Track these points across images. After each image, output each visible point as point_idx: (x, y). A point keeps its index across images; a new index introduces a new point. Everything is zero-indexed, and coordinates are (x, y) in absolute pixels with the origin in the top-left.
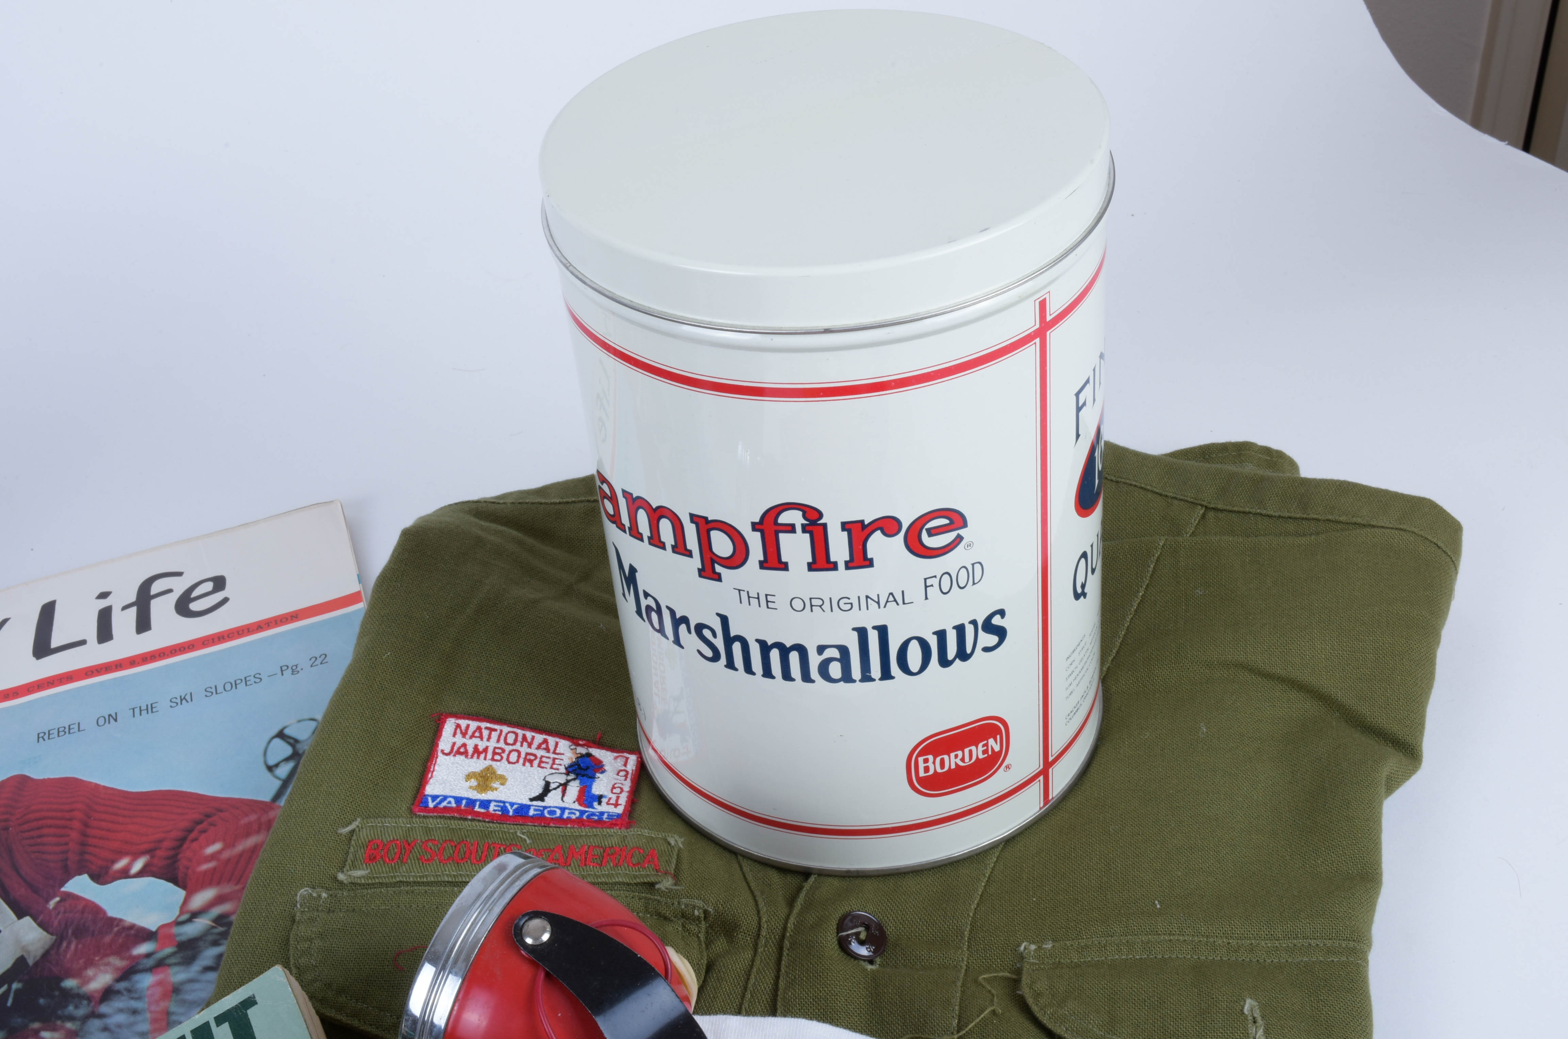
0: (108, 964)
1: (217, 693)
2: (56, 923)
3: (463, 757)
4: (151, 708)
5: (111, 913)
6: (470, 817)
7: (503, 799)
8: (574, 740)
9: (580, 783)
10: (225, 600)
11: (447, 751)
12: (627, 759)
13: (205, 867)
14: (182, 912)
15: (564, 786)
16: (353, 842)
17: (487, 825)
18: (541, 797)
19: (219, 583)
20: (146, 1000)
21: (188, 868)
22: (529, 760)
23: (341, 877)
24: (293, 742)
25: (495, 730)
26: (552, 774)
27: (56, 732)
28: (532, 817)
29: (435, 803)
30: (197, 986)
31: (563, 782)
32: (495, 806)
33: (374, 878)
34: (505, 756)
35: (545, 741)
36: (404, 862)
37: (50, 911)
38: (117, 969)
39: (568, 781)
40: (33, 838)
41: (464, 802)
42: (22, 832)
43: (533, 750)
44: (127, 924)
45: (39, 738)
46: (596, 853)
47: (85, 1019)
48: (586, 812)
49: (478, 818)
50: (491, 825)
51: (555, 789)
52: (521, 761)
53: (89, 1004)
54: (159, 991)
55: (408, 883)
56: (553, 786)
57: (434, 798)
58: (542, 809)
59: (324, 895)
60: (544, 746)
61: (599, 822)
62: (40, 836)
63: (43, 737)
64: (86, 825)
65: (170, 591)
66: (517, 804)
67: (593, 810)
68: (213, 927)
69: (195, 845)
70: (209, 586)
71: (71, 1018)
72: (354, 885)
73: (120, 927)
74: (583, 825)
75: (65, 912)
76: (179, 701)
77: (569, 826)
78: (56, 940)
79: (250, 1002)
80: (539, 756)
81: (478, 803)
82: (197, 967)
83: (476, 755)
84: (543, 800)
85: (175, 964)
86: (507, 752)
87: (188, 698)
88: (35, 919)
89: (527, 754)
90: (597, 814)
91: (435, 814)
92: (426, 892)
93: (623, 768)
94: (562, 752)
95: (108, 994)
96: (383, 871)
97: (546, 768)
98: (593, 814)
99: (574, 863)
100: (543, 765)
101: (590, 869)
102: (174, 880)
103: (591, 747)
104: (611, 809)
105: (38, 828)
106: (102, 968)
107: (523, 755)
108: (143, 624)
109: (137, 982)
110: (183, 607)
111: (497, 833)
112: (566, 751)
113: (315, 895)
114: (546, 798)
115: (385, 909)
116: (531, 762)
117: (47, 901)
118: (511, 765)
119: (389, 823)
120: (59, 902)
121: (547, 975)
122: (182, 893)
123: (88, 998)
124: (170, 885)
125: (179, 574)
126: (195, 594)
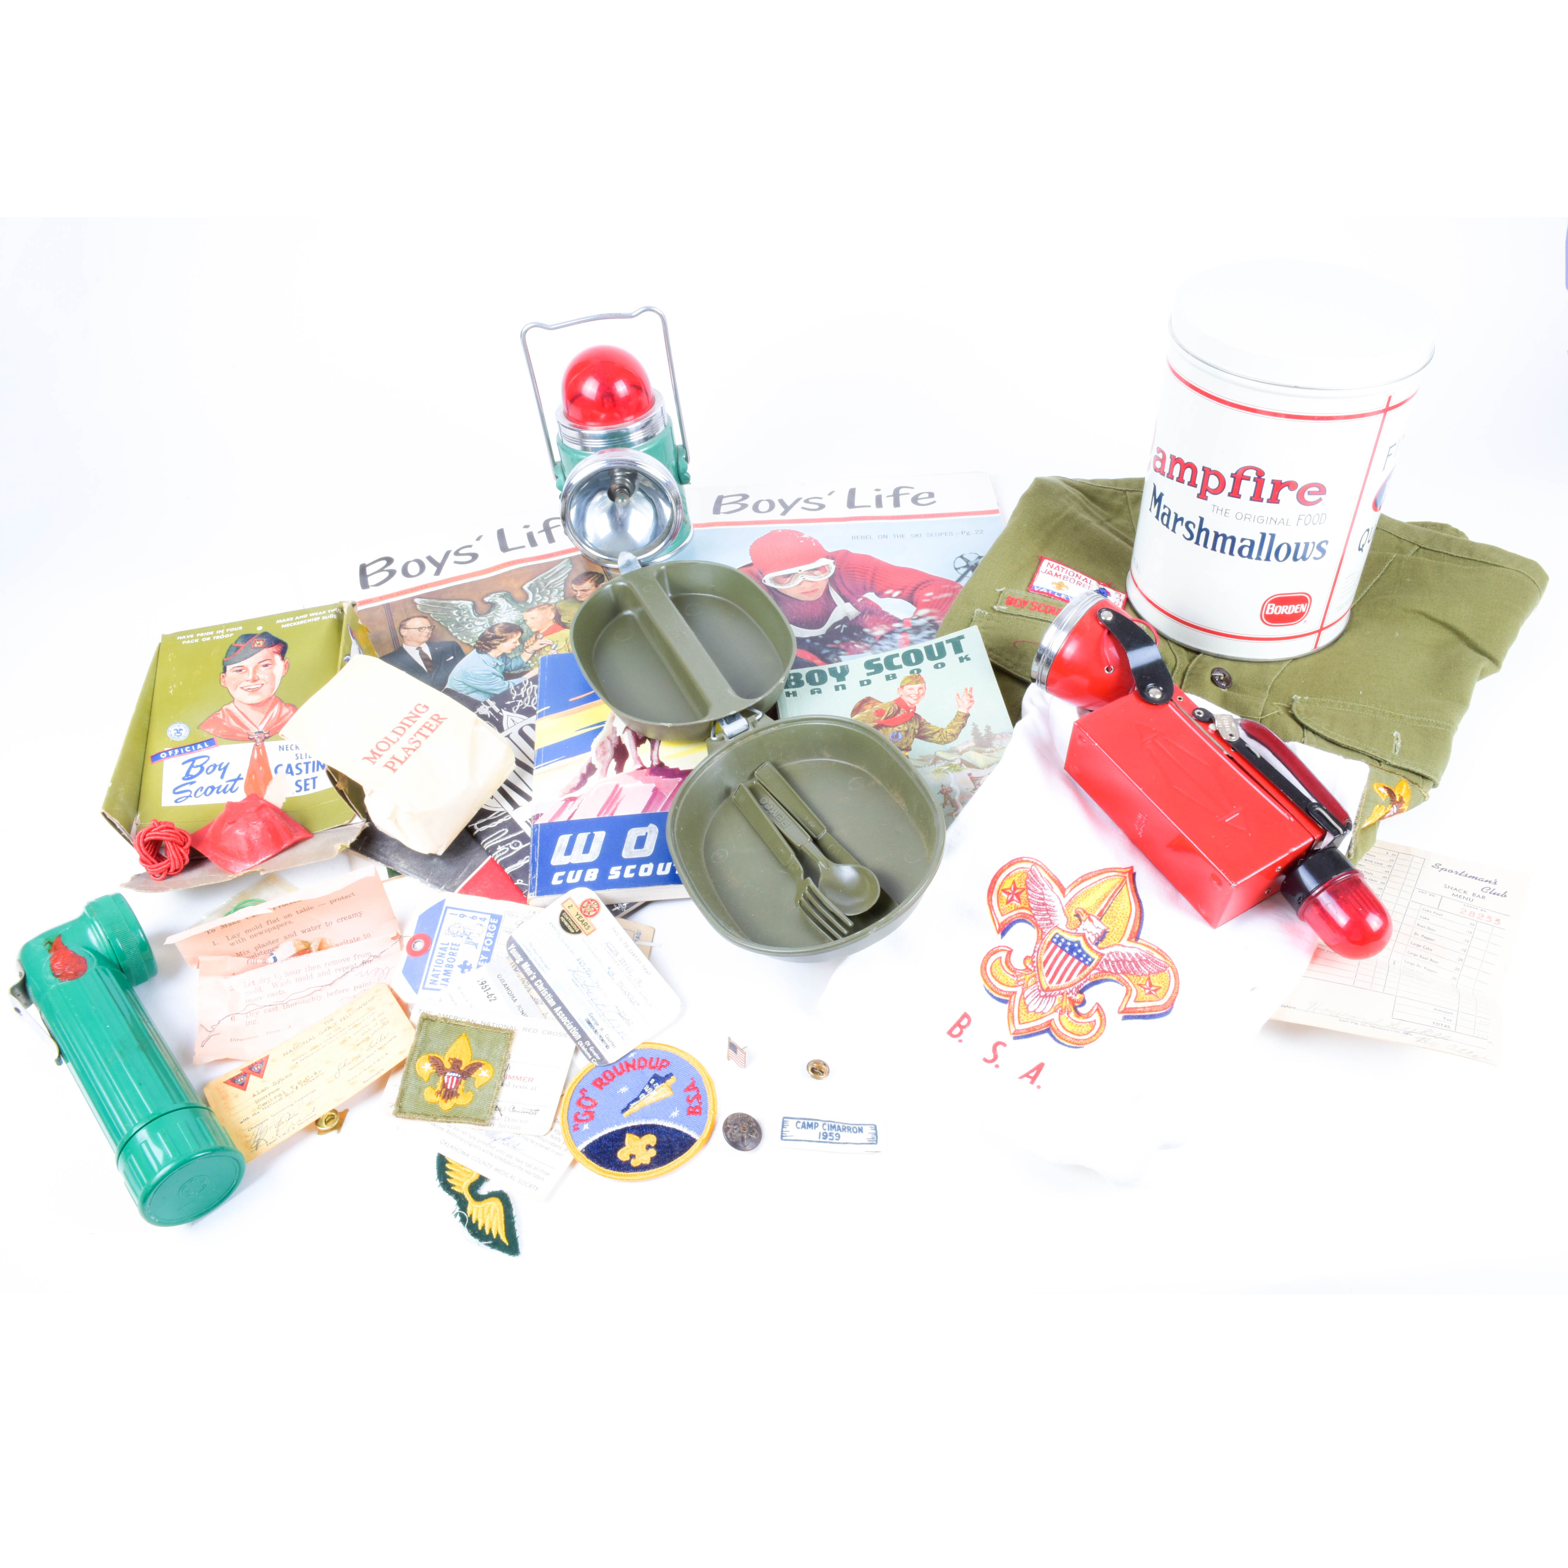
1: (933, 536)
4: (902, 537)
5: (884, 609)
10: (934, 502)
13: (925, 600)
14: (914, 615)
19: (931, 495)
23: (995, 607)
24: (967, 561)
27: (860, 537)
36: (1022, 608)
38: (886, 630)
45: (852, 538)
47: (873, 644)
54: (904, 641)
55: (1023, 616)
63: (854, 538)
65: (908, 494)
70: (926, 495)
76: (915, 535)
79: (962, 637)
87: (919, 535)
88: (852, 604)
95: (882, 638)
102: (912, 603)
108: (897, 504)
110: (915, 500)
112: (1095, 585)
119: (1017, 592)
121: (1109, 633)
122: (914, 608)
123: (875, 637)
124: (910, 604)
125: (913, 488)
126: (920, 497)
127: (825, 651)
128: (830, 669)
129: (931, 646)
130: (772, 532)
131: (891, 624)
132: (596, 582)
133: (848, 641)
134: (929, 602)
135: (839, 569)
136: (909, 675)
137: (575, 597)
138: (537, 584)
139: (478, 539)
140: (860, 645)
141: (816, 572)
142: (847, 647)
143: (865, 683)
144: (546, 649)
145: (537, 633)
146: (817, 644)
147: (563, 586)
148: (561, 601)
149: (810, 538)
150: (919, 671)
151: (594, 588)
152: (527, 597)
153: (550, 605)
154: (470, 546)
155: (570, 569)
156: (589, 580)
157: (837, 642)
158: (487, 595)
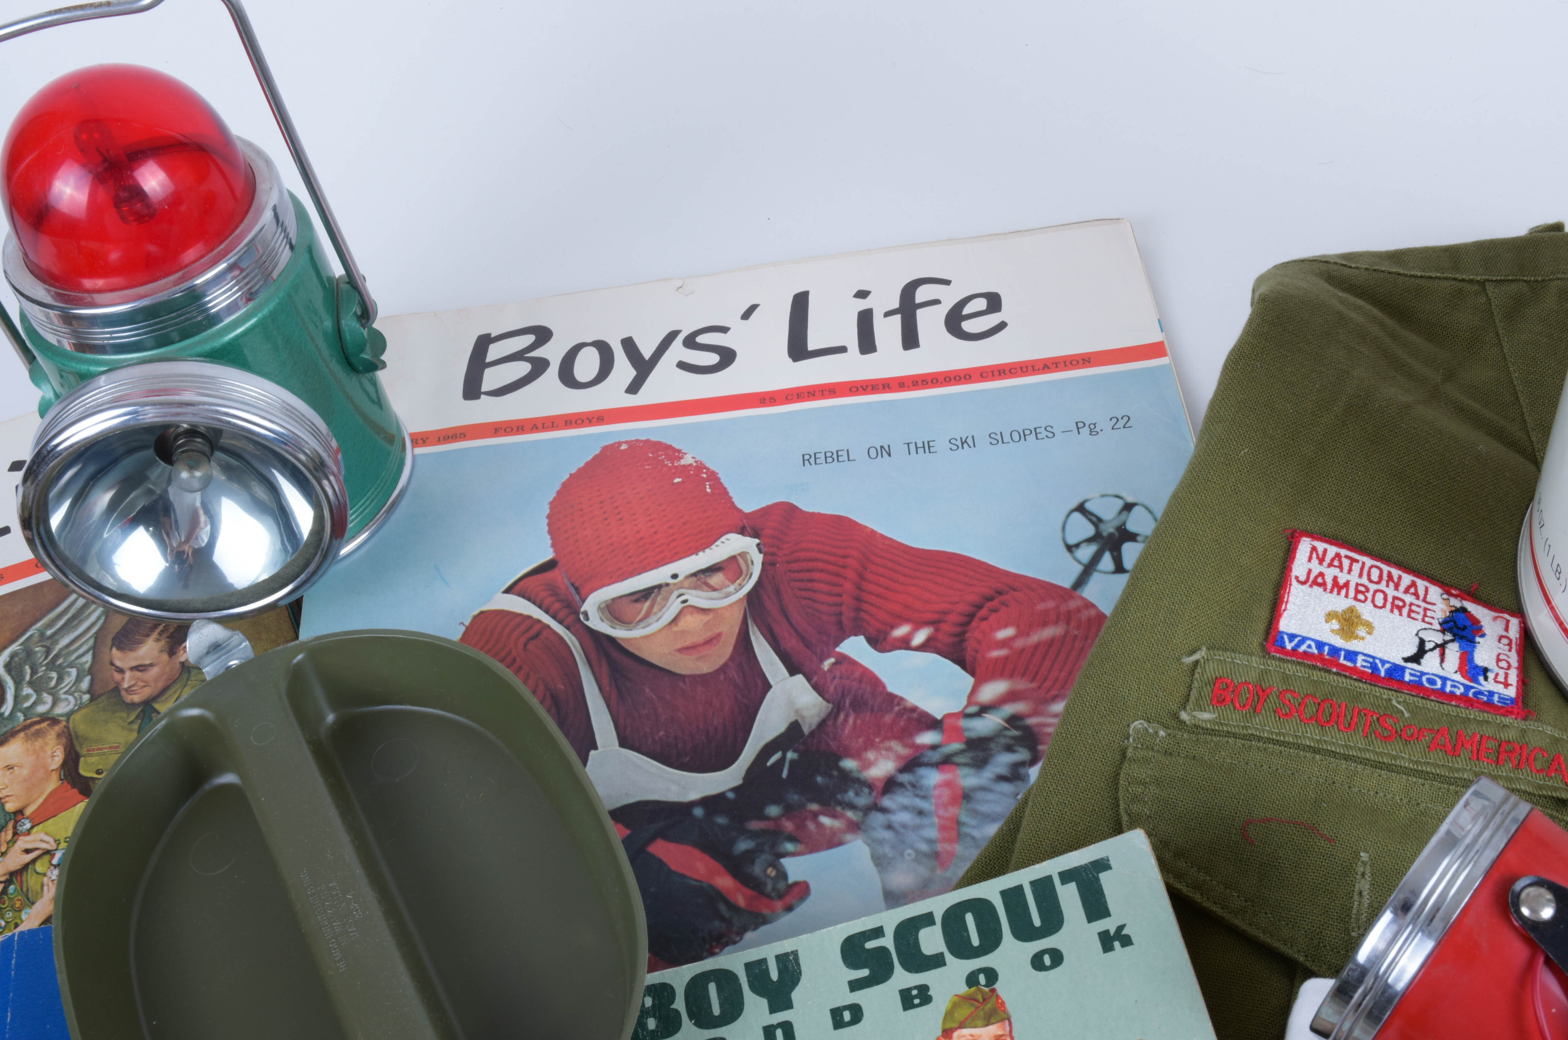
0: (889, 749)
1: (1003, 443)
2: (832, 689)
3: (1321, 590)
4: (927, 447)
5: (891, 688)
6: (1334, 670)
7: (1373, 654)
8: (1446, 587)
9: (1460, 647)
10: (1002, 326)
11: (1303, 578)
12: (1508, 622)
13: (996, 653)
14: (970, 703)
15: (1442, 647)
16: (1197, 675)
17: (1356, 684)
18: (1416, 658)
19: (994, 302)
20: (933, 800)
21: (977, 652)
22: (1397, 606)
23: (1184, 716)
24: (1096, 521)
25: (1357, 561)
26: (1425, 629)
27: (822, 456)
28: (1409, 683)
29: (1293, 644)
30: (990, 796)
31: (1439, 643)
32: (1363, 660)
33: (1221, 724)
34: (1369, 595)
35: (1413, 584)
37: (825, 673)
39: (1446, 642)
40: (802, 581)
41: (1326, 648)
42: (790, 571)
43: (1400, 594)
44: (908, 705)
45: (804, 460)
46: (1490, 747)
48: (1472, 687)
49: (1344, 673)
50: (1361, 685)
51: (1432, 650)
52: (1389, 606)
53: (870, 794)
54: (946, 793)
56: (1429, 646)
57: (1292, 637)
58: (1418, 674)
59: (1162, 733)
60: (1412, 590)
61: (1487, 704)
62: (811, 581)
63: (808, 460)
64: (862, 577)
65: (937, 302)
66: (1388, 662)
67: (1480, 687)
68: (1006, 729)
69: (984, 625)
70: (980, 304)
71: (852, 806)
72: (1196, 729)
73: (901, 707)
74: (1472, 705)
75: (841, 678)
76: (959, 443)
77: (1454, 703)
78: (832, 709)
79: (1102, 865)
80: (1408, 603)
81: (1343, 653)
82: (989, 773)
83: (1336, 590)
84: (1419, 663)
85: (965, 765)
86: (1371, 592)
87: (970, 441)
88: (809, 679)
89: (1395, 598)
90: (1486, 693)
91: (1294, 659)
92: (1281, 752)
93: (1504, 634)
94: (1433, 601)
95: (890, 785)
96: (1234, 719)
97: (1417, 620)
98: (1480, 693)
99: (1465, 754)
100: (1413, 615)
101: (1484, 765)
103: (1465, 599)
104: (1499, 688)
105: (808, 571)
106: (883, 752)
107: (1390, 599)
108: (910, 339)
109: (922, 777)
110: (955, 325)
111: (1367, 697)
113: (1151, 731)
114: (1422, 661)
115: (1232, 763)
116: (1400, 608)
117: (822, 660)
118: (1377, 610)
120: (834, 664)
122: (968, 681)
124: (957, 668)
125: (947, 282)
126: (967, 311)
127: (743, 845)
128: (749, 967)
129: (1019, 889)
130: (605, 449)
131: (911, 735)
132: (171, 637)
133: (802, 806)
134: (1006, 658)
135: (773, 564)
136: (963, 989)
137: (117, 690)
138: (29, 653)
140: (834, 816)
141: (717, 579)
142: (801, 826)
143: (847, 1016)
144: (40, 867)
145: (20, 812)
146: (721, 820)
147: (88, 658)
148: (81, 707)
149: (700, 467)
150: (991, 975)
151: (165, 657)
152: (3, 700)
153: (54, 721)
156: (155, 635)
157: (773, 811)
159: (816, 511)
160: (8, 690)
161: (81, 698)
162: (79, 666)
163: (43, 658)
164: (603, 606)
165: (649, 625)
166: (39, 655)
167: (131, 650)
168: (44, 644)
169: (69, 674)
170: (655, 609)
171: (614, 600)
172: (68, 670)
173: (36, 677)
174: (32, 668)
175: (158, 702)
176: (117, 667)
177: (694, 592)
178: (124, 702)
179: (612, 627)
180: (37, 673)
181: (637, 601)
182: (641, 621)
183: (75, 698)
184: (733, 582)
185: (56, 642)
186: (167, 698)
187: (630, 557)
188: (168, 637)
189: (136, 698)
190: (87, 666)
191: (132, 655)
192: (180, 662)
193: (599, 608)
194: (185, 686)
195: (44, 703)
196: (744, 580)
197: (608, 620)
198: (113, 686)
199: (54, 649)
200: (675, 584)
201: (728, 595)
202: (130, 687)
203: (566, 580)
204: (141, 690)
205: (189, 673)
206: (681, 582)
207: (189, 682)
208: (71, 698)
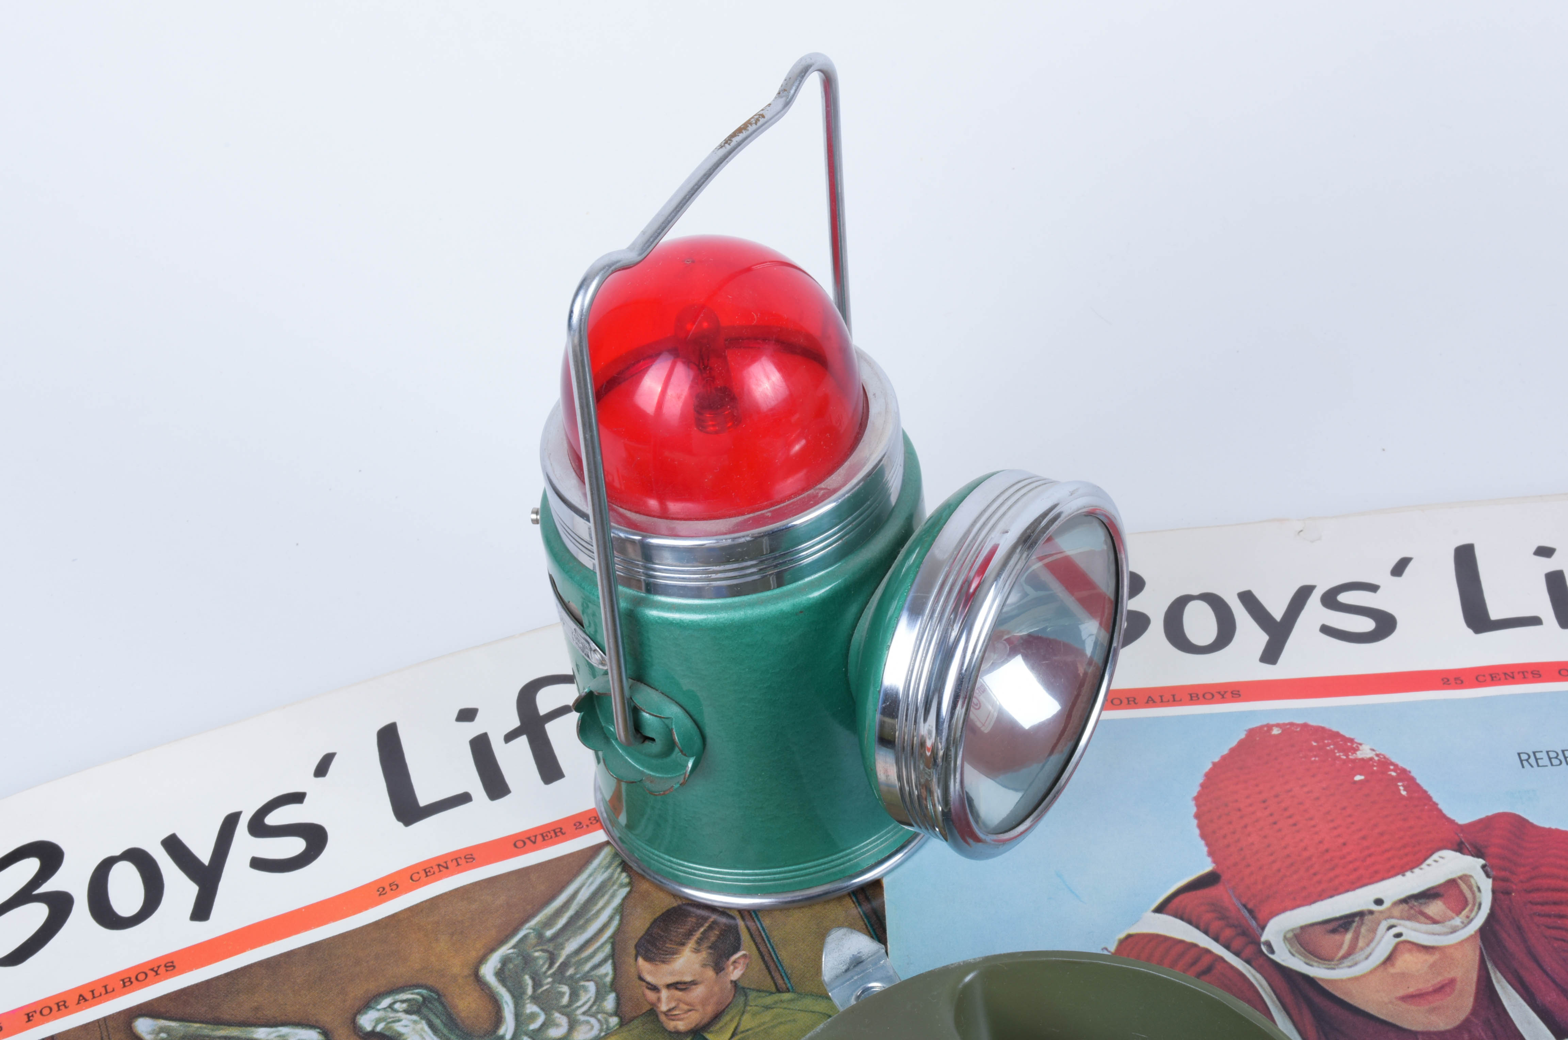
27: (1543, 755)
40: (1549, 916)
45: (1521, 761)
63: (1527, 760)
130: (1251, 733)
135: (1507, 893)
137: (652, 1013)
139: (322, 770)
141: (1435, 908)
147: (607, 969)
149: (1385, 763)
151: (710, 973)
152: (498, 1019)
154: (297, 798)
155: (624, 891)
156: (691, 944)
158: (367, 1004)
159: (1554, 827)
160: (505, 1006)
161: (607, 1021)
162: (597, 979)
163: (546, 966)
164: (1290, 935)
165: (1356, 964)
166: (541, 962)
167: (663, 962)
168: (545, 947)
169: (585, 989)
170: (1361, 943)
171: (1303, 928)
172: (582, 983)
173: (540, 990)
174: (533, 979)
175: (711, 1032)
176: (648, 983)
177: (1408, 923)
178: (667, 1030)
179: (1307, 964)
180: (541, 986)
181: (1334, 931)
182: (1345, 957)
183: (599, 1021)
184: (1458, 913)
185: (561, 947)
186: (721, 1028)
187: (1315, 874)
188: (710, 948)
189: (681, 1026)
190: (608, 979)
191: (665, 968)
192: (732, 981)
193: (1285, 938)
194: (743, 1013)
195: (558, 1025)
196: (1471, 911)
197: (1300, 955)
198: (648, 1007)
199: (559, 955)
200: (1381, 912)
201: (1454, 930)
202: (670, 1010)
203: (1234, 900)
204: (686, 1016)
205: (746, 995)
206: (1389, 909)
207: (749, 1008)
208: (593, 1021)
